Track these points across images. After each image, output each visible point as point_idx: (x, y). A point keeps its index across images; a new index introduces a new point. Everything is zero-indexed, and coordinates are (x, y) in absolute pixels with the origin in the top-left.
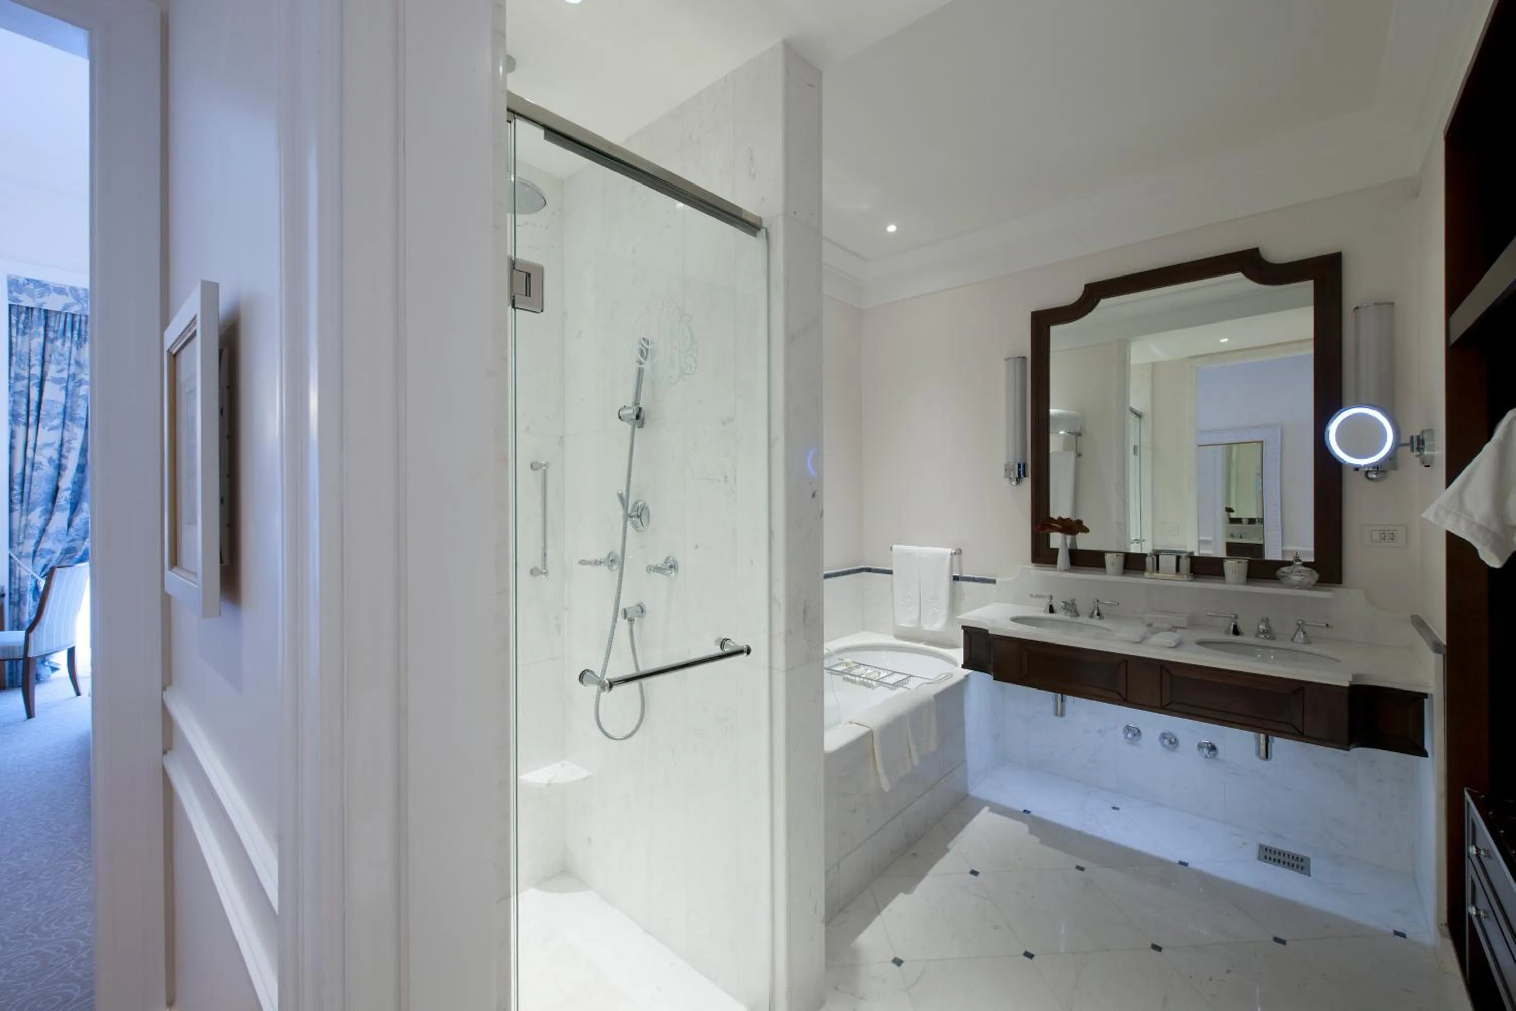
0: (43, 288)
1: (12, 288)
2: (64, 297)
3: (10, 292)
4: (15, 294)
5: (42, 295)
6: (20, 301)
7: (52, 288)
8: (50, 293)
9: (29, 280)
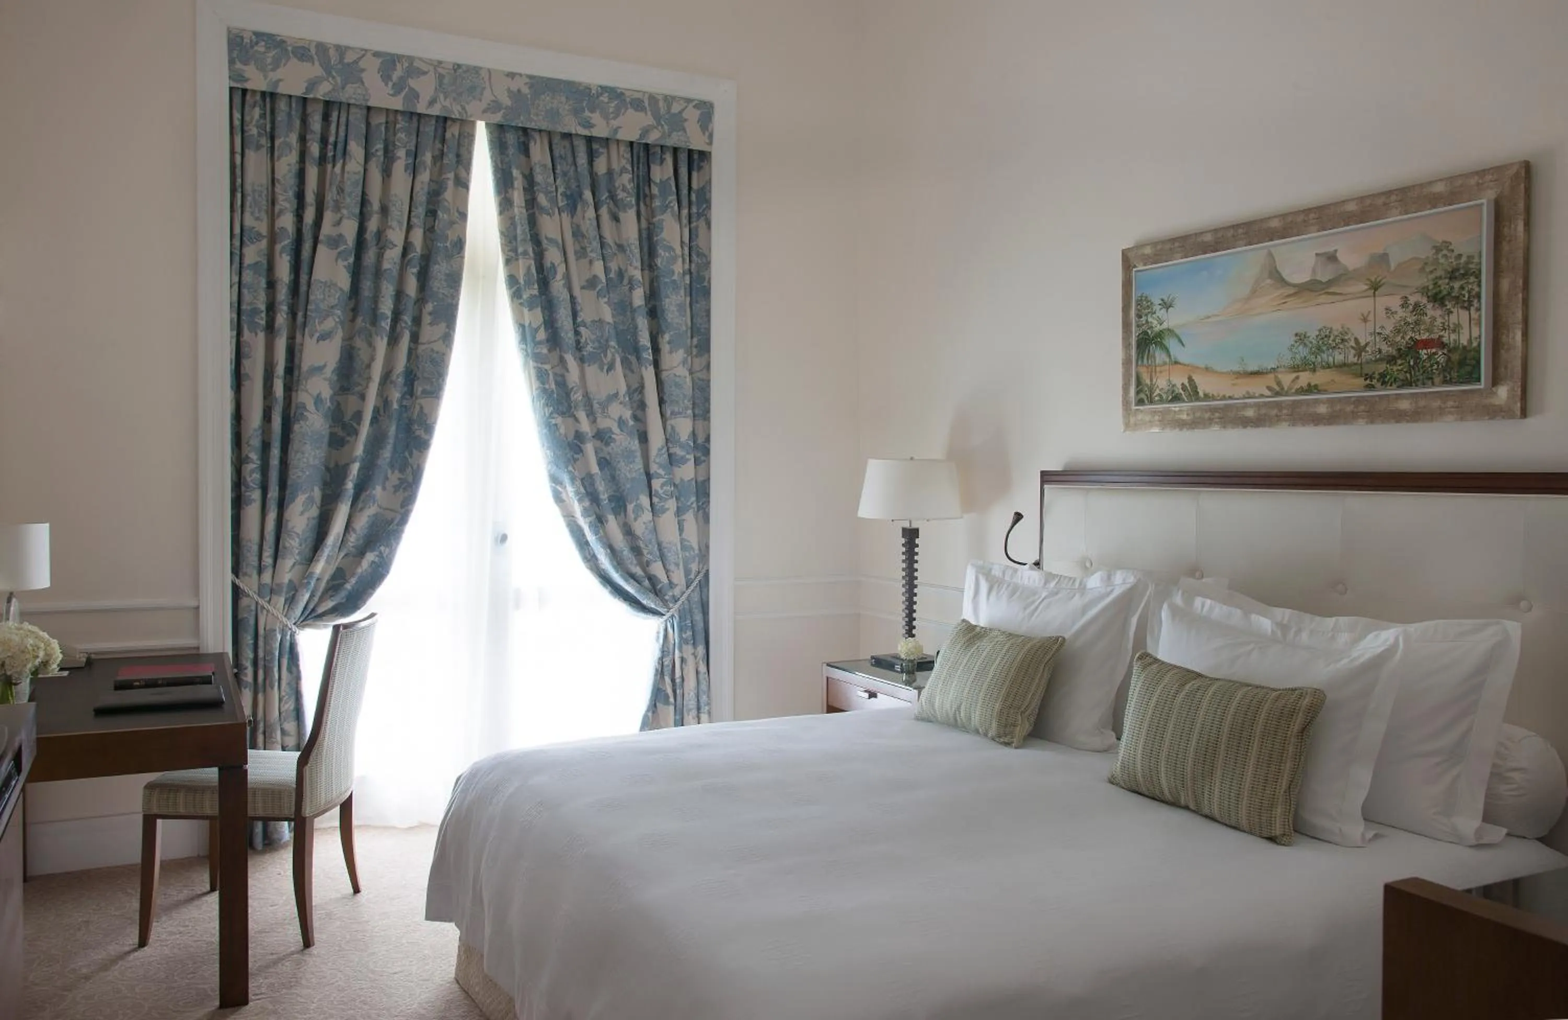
0: (278, 50)
1: (235, 54)
2: (309, 65)
3: (231, 62)
4: (239, 65)
5: (276, 65)
6: (247, 80)
7: (290, 48)
8: (288, 59)
9: (258, 35)
